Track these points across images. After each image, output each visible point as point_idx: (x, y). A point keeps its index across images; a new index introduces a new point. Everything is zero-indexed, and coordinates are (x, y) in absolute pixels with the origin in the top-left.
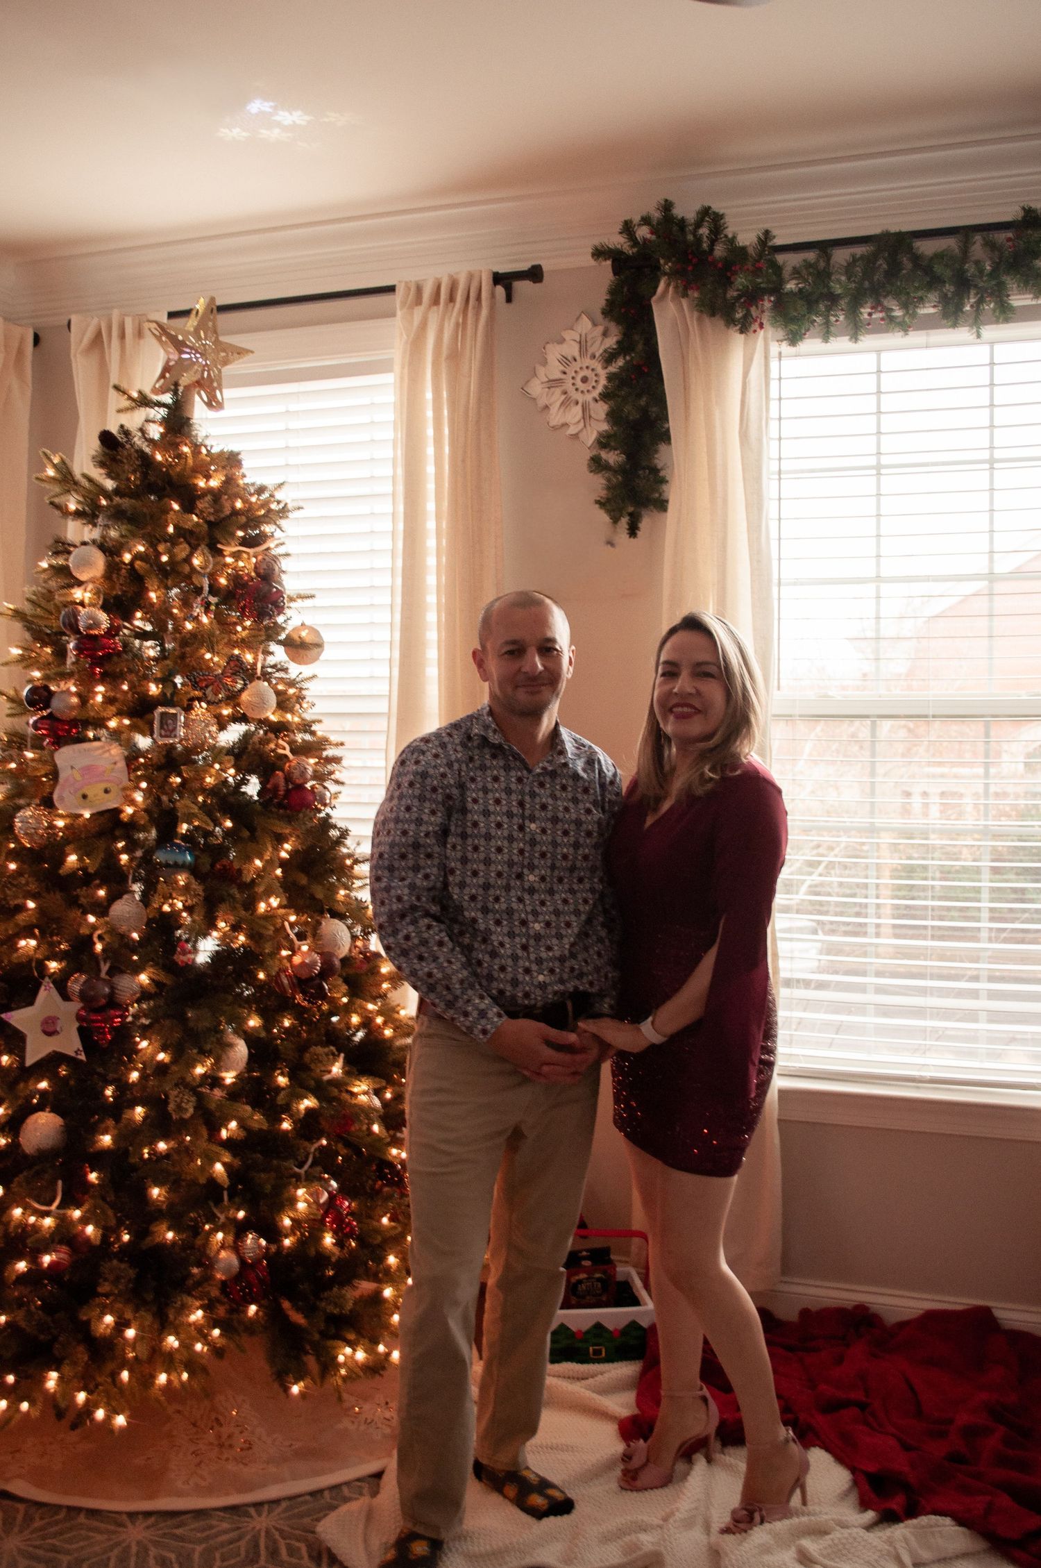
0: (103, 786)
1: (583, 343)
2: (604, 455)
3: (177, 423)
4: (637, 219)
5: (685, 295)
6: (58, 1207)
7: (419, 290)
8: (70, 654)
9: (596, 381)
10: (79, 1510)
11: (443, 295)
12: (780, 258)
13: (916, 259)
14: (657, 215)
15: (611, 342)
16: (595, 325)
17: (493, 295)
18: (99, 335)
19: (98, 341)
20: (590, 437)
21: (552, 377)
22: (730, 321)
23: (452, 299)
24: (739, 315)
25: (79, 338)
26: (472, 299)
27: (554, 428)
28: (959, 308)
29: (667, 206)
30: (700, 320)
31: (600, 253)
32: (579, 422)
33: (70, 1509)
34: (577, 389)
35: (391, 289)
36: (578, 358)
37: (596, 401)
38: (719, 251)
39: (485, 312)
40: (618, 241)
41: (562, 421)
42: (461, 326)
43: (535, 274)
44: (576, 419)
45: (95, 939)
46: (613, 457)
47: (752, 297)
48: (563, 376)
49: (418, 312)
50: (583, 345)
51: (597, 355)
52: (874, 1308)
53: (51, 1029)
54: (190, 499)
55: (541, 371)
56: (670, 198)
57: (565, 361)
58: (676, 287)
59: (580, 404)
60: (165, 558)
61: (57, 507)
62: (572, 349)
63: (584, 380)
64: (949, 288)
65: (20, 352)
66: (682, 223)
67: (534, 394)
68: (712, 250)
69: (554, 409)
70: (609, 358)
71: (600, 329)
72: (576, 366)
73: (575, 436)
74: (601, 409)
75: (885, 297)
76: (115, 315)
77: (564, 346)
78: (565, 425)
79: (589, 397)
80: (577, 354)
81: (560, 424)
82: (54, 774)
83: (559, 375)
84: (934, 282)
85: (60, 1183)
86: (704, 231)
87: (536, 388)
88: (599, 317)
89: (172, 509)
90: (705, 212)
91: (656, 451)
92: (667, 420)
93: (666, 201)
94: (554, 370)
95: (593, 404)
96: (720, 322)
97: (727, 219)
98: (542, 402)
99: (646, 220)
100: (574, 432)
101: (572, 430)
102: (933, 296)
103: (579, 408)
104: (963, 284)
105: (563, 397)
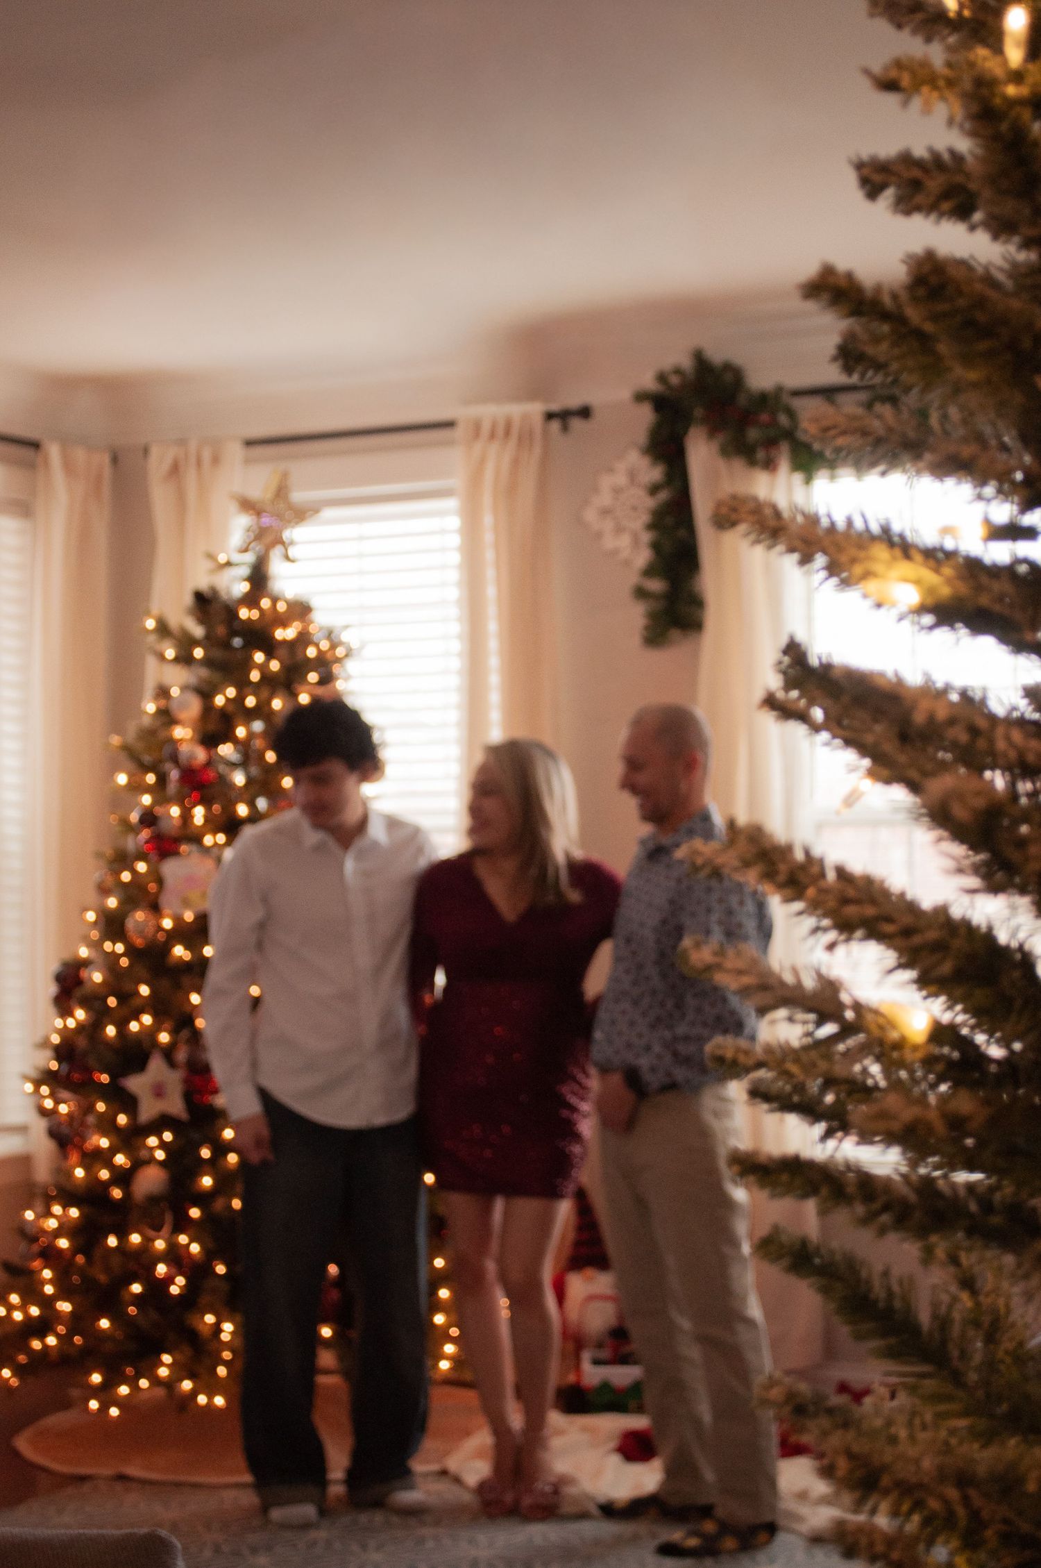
0: (202, 890)
2: (648, 583)
3: (259, 578)
4: (670, 370)
5: (712, 438)
6: (167, 1233)
7: (477, 425)
8: (171, 780)
11: (499, 432)
12: (797, 403)
14: (689, 365)
15: (656, 474)
16: (641, 459)
17: (546, 430)
18: (176, 464)
19: (175, 470)
20: (637, 565)
21: (604, 505)
22: (752, 462)
23: (507, 434)
24: (760, 456)
25: (158, 463)
26: (525, 439)
27: (608, 553)
29: (699, 353)
31: (641, 397)
32: (629, 548)
34: (626, 518)
35: (449, 424)
36: (627, 488)
37: (642, 530)
39: (538, 446)
40: (654, 386)
41: (613, 547)
42: (516, 462)
43: (585, 412)
44: (626, 545)
46: (656, 585)
47: (771, 443)
48: (613, 504)
49: (478, 447)
50: (632, 475)
51: (644, 488)
53: (160, 1092)
54: (272, 649)
55: (594, 498)
56: (701, 346)
57: (617, 491)
59: (628, 532)
62: (621, 479)
63: (633, 508)
65: (99, 480)
66: (713, 369)
67: (588, 521)
68: (735, 398)
69: (606, 536)
70: (654, 490)
72: (625, 495)
73: (625, 562)
74: (646, 538)
76: (193, 446)
77: (615, 475)
78: (617, 551)
79: (636, 526)
80: (625, 482)
81: (611, 549)
82: (160, 881)
83: (609, 503)
86: (729, 379)
87: (590, 515)
88: (643, 453)
90: (728, 364)
91: (692, 579)
93: (698, 347)
94: (605, 498)
95: (639, 534)
97: (744, 372)
98: (595, 529)
99: (678, 371)
100: (624, 558)
101: (623, 555)
105: (614, 524)
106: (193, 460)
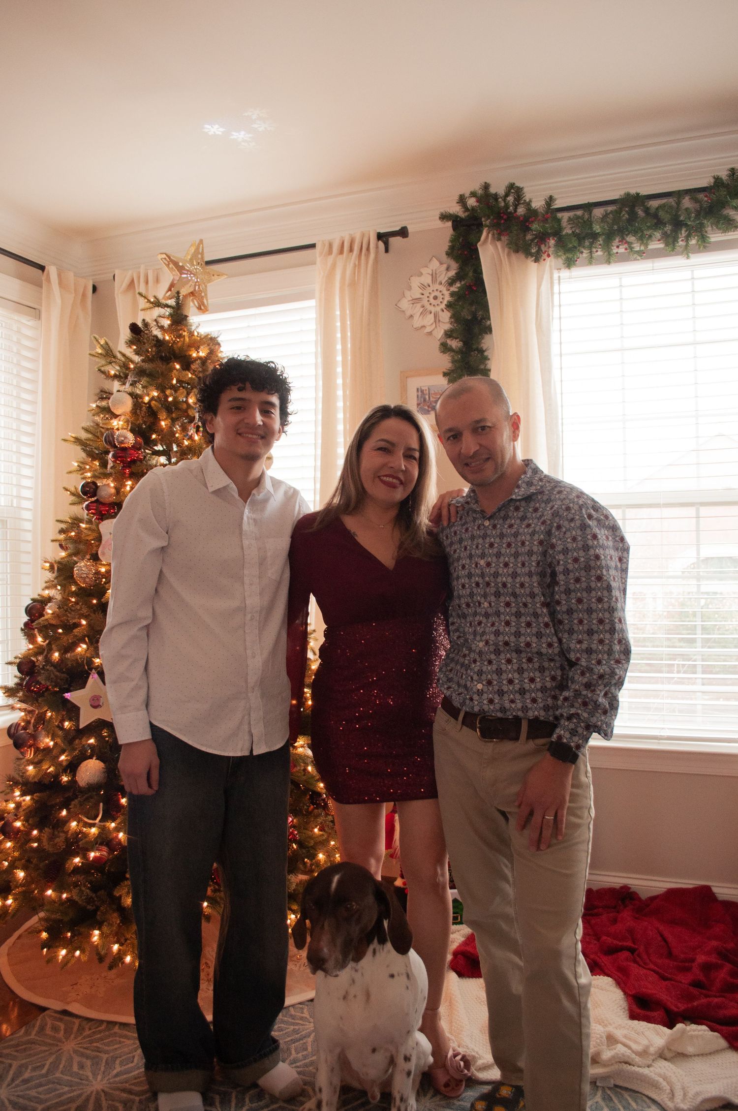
1: (434, 274)
2: (449, 342)
3: (179, 318)
4: (467, 195)
5: (499, 239)
6: (100, 821)
7: (331, 246)
8: (110, 462)
9: (443, 298)
10: (113, 1023)
11: (346, 248)
13: (647, 210)
14: (480, 192)
15: (452, 273)
16: (441, 264)
17: (377, 247)
18: (132, 281)
19: (131, 286)
20: (439, 333)
21: (414, 297)
22: (528, 254)
23: (351, 250)
24: (533, 251)
25: (120, 285)
26: (365, 249)
27: (417, 329)
28: (675, 240)
29: (486, 186)
30: (509, 255)
31: (444, 217)
32: (432, 324)
33: (110, 1023)
34: (430, 304)
35: (313, 246)
36: (431, 285)
37: (443, 311)
38: (521, 211)
39: (372, 256)
40: (456, 209)
41: (422, 324)
42: (357, 266)
43: (403, 232)
44: (430, 323)
46: (455, 344)
47: (542, 238)
48: (422, 296)
49: (331, 259)
50: (434, 276)
51: (443, 283)
52: (634, 888)
53: (96, 704)
54: (187, 363)
55: (407, 293)
56: (488, 182)
57: (423, 287)
58: (493, 235)
59: (433, 314)
60: (170, 399)
61: (103, 372)
62: (427, 279)
63: (435, 298)
64: (668, 228)
65: (84, 295)
66: (496, 197)
67: (404, 309)
68: (515, 211)
69: (416, 317)
70: (451, 282)
71: (445, 266)
72: (430, 290)
73: (430, 333)
74: (446, 316)
75: (627, 235)
76: (142, 269)
77: (422, 277)
78: (424, 327)
79: (438, 309)
80: (430, 282)
81: (420, 326)
82: (99, 539)
83: (419, 296)
84: (659, 224)
85: (101, 804)
86: (511, 199)
87: (405, 304)
88: (444, 257)
89: (175, 369)
90: (511, 186)
91: (483, 338)
92: (489, 319)
93: (486, 183)
94: (416, 293)
95: (441, 313)
96: (521, 256)
97: (525, 190)
98: (408, 313)
99: (473, 194)
100: (430, 331)
101: (428, 330)
102: (658, 234)
103: (432, 315)
104: (678, 224)
105: (422, 309)
106: (142, 279)
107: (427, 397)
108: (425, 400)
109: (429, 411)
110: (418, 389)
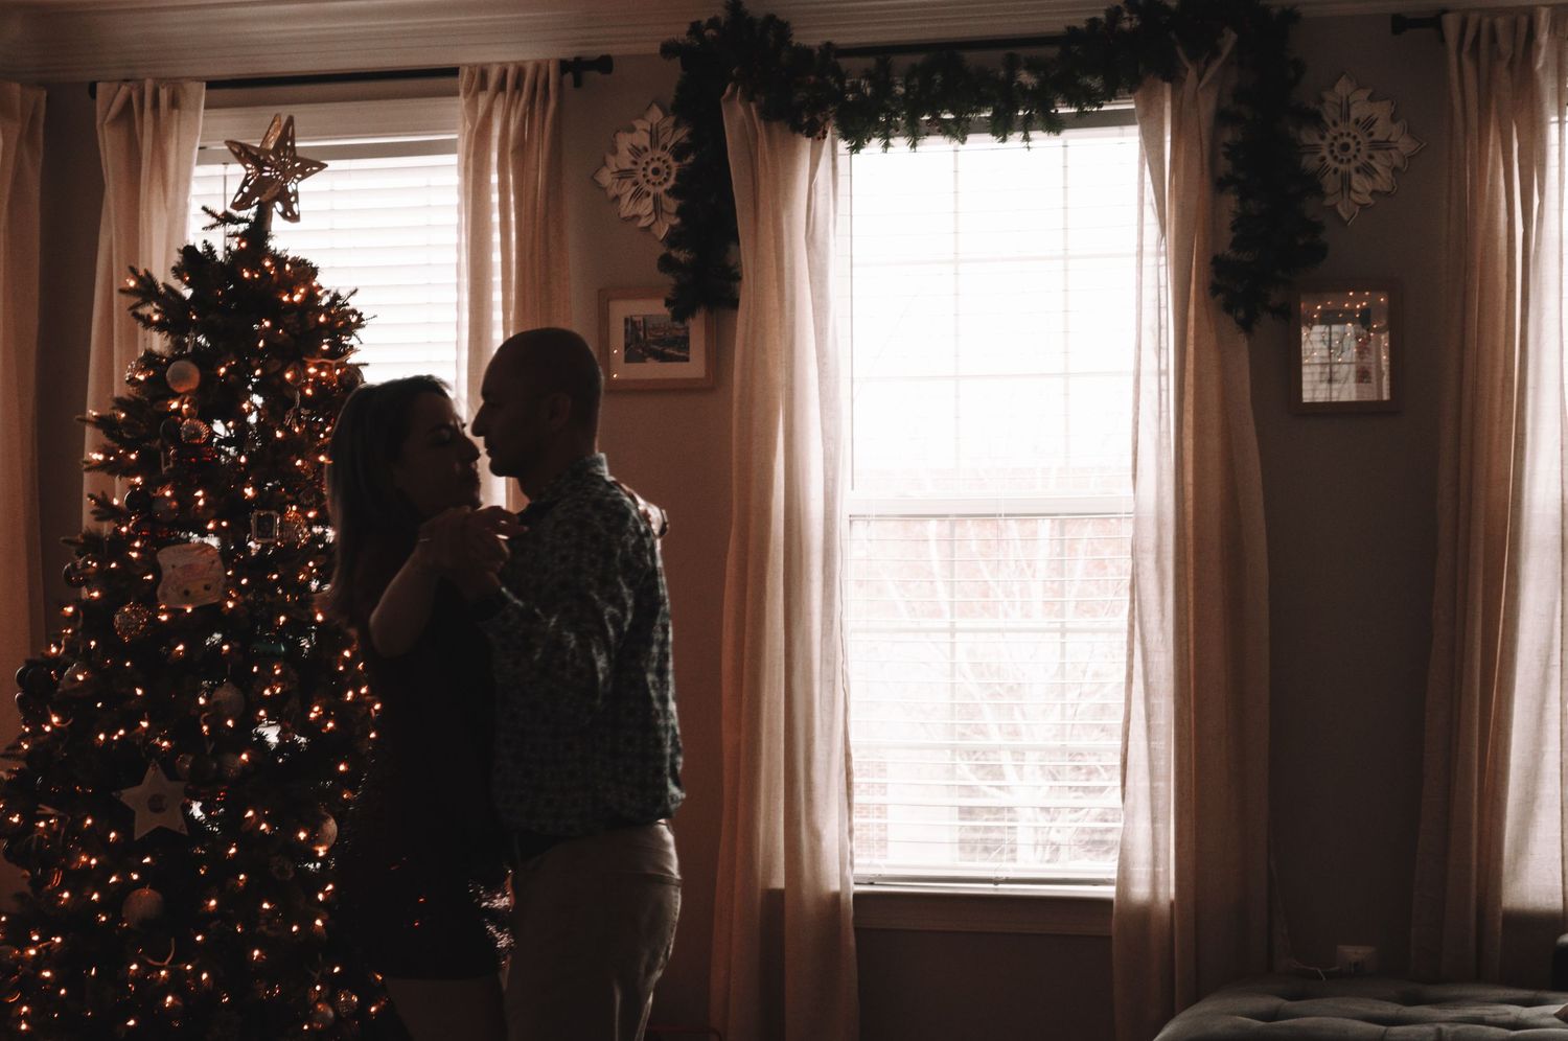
0: (204, 582)
1: (654, 132)
2: (674, 254)
3: (258, 237)
4: (705, 20)
5: (752, 99)
7: (485, 74)
9: (667, 167)
11: (511, 82)
12: (845, 63)
14: (725, 16)
15: (682, 134)
16: (666, 116)
17: (560, 84)
18: (128, 101)
19: (127, 114)
20: (662, 231)
21: (622, 168)
22: (797, 125)
23: (518, 85)
24: (804, 120)
25: (107, 102)
26: (540, 92)
27: (626, 220)
30: (767, 123)
31: (669, 50)
32: (650, 214)
34: (648, 181)
35: (453, 72)
36: (649, 149)
37: (668, 195)
39: (552, 104)
40: (686, 38)
41: (633, 213)
42: (528, 118)
43: (604, 64)
44: (648, 212)
45: (202, 722)
46: (683, 256)
47: (817, 104)
48: (633, 167)
49: (483, 99)
50: (654, 135)
51: (669, 147)
53: (157, 806)
55: (611, 159)
57: (636, 151)
58: (744, 91)
59: (651, 197)
61: (139, 317)
62: (642, 139)
63: (656, 172)
66: (752, 21)
67: (604, 184)
69: (625, 201)
70: (679, 152)
71: (671, 120)
72: (647, 157)
73: (648, 229)
74: (672, 204)
75: (942, 107)
76: (149, 86)
77: (635, 134)
78: (637, 217)
79: (660, 190)
80: (647, 143)
81: (631, 215)
82: (157, 571)
83: (628, 166)
85: (173, 940)
86: (771, 34)
87: (606, 177)
88: (670, 109)
90: (771, 18)
91: (725, 250)
92: (735, 222)
94: (624, 160)
95: (664, 198)
96: (785, 127)
97: (792, 27)
98: (612, 193)
99: (713, 23)
100: (646, 224)
101: (643, 223)
103: (651, 200)
104: (1012, 101)
105: (634, 189)
106: (148, 102)
107: (641, 334)
108: (638, 337)
109: (645, 357)
110: (626, 320)
